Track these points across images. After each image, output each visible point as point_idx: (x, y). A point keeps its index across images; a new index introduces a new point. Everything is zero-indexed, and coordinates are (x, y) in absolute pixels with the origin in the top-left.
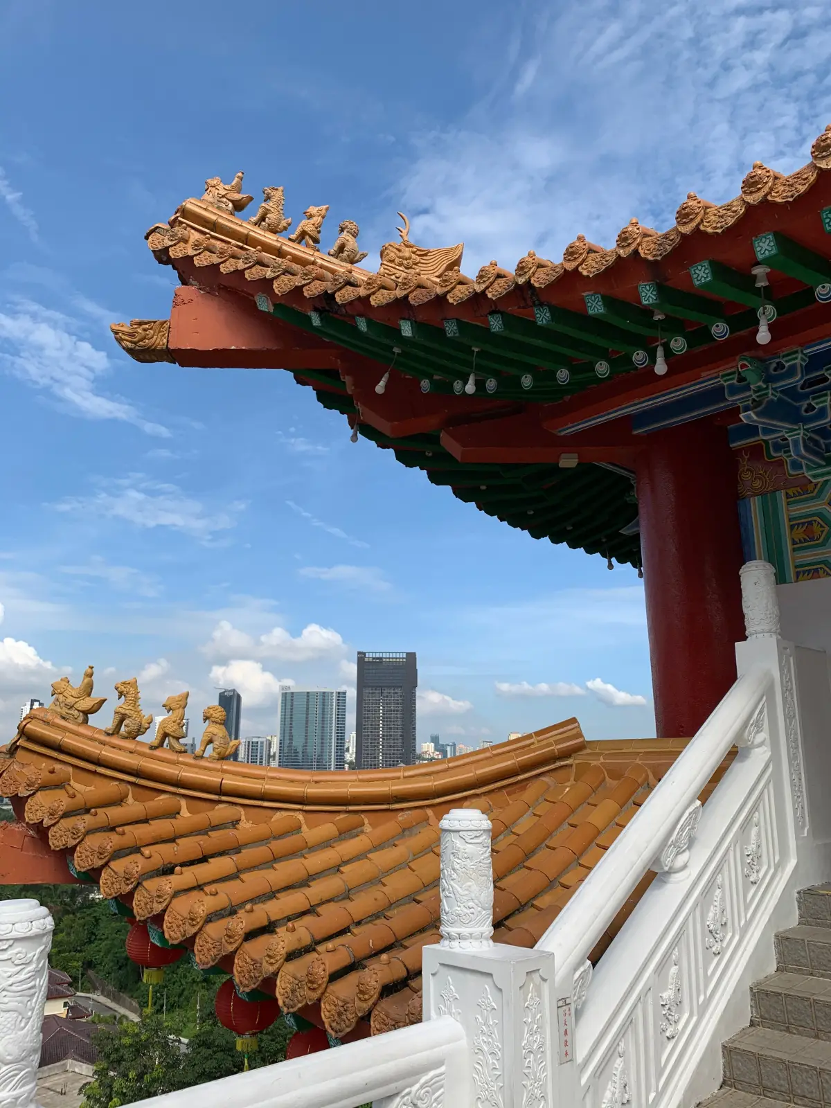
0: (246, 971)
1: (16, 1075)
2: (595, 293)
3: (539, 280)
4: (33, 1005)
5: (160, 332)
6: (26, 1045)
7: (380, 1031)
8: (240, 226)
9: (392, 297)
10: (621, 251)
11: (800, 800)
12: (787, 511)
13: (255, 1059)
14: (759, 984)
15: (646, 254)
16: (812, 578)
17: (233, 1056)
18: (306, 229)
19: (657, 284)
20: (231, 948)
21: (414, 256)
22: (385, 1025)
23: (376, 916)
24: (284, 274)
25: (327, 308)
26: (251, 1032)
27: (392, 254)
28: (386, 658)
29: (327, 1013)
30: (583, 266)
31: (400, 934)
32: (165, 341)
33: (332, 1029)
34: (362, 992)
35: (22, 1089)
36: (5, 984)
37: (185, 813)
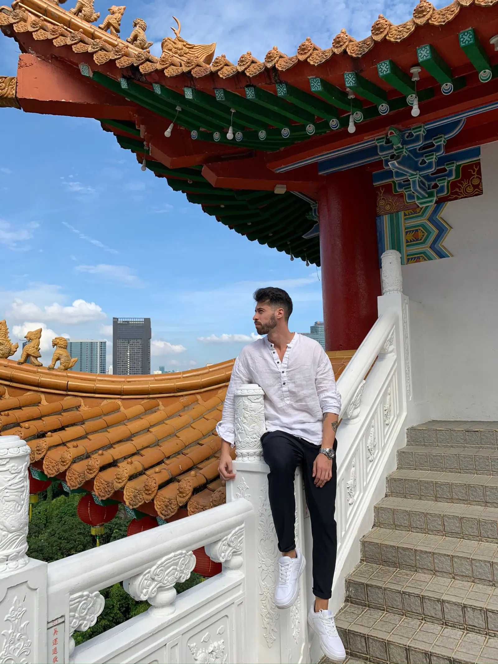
0: (102, 488)
1: (17, 539)
2: (316, 77)
3: (281, 66)
4: (24, 497)
5: (9, 85)
6: (22, 520)
7: (194, 513)
8: (64, 14)
9: (180, 71)
10: (336, 50)
11: (409, 381)
12: (404, 223)
13: (57, 554)
14: (390, 475)
15: (351, 53)
16: (416, 262)
17: (42, 554)
18: (111, 22)
19: (356, 73)
20: (91, 476)
21: (184, 48)
22: (197, 509)
23: (178, 453)
24: (101, 50)
25: (132, 76)
26: (101, 524)
27: (170, 45)
28: (131, 322)
29: (158, 506)
30: (311, 58)
31: (196, 461)
32: (14, 92)
33: (163, 515)
34: (181, 492)
35: (21, 547)
36: (7, 485)
37: (44, 402)
